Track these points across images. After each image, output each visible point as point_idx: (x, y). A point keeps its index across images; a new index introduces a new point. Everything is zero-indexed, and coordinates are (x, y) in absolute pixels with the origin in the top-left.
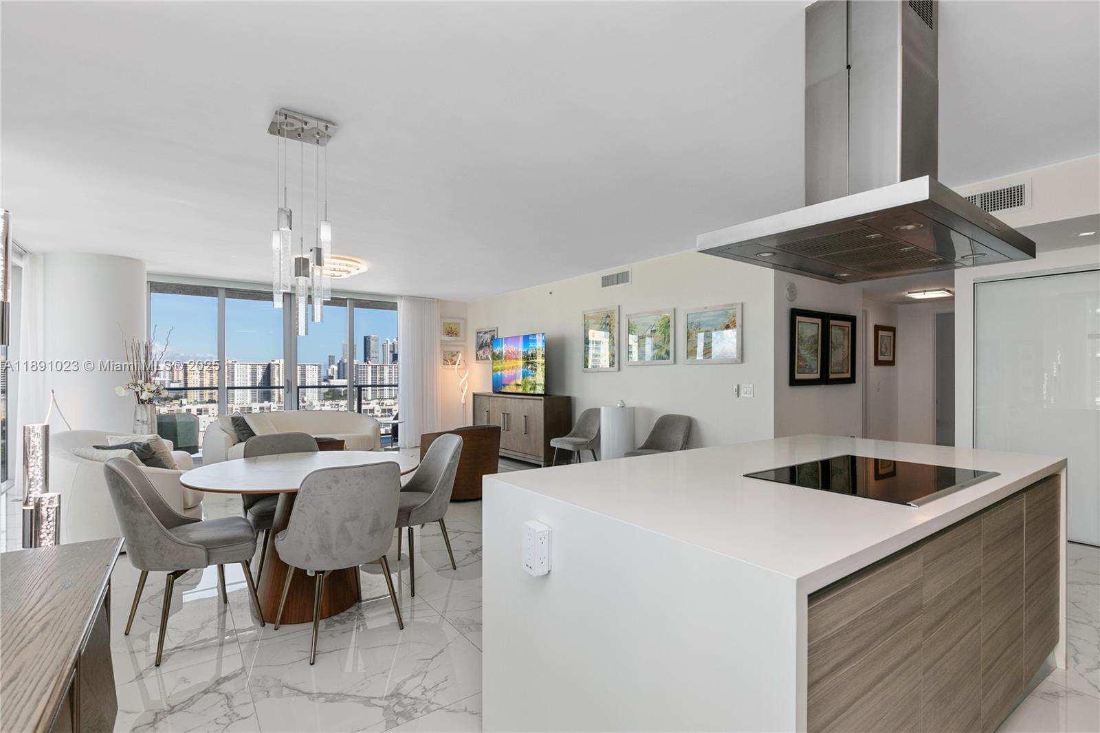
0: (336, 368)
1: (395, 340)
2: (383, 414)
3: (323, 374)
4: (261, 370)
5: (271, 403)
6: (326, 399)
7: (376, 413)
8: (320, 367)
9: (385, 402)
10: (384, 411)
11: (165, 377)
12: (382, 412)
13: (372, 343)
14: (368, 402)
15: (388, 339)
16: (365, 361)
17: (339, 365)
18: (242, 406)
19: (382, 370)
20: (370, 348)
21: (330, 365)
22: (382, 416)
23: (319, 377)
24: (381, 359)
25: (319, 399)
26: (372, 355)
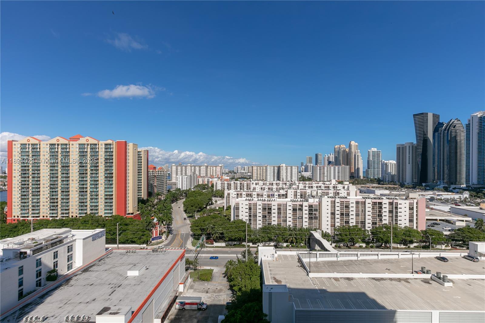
0: (304, 168)
1: (329, 155)
2: (326, 189)
3: (299, 170)
4: (276, 168)
5: (280, 182)
6: (300, 181)
7: (322, 188)
8: (298, 167)
9: (326, 183)
10: (325, 187)
11: (246, 171)
12: (325, 188)
13: (319, 156)
14: (318, 183)
15: (326, 155)
16: (316, 164)
17: (305, 166)
18: (270, 182)
19: (324, 168)
20: (318, 159)
21: (301, 166)
22: (325, 190)
23: (298, 171)
24: (323, 163)
25: (297, 181)
26: (319, 162)
